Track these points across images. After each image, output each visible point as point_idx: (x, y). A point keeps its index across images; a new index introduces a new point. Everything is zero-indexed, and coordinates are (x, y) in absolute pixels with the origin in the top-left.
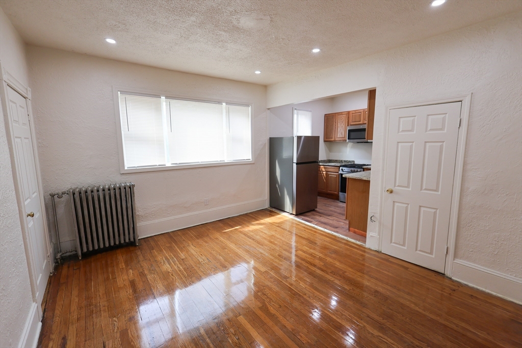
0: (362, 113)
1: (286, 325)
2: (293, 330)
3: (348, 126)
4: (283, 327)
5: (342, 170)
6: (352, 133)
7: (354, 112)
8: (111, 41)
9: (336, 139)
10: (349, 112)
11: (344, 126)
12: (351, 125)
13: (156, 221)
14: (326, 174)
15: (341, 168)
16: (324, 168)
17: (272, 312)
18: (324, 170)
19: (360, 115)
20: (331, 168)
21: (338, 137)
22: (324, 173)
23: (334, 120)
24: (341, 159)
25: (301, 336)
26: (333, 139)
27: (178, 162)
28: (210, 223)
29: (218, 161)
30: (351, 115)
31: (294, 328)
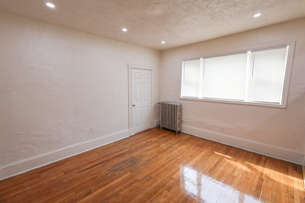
1: (123, 191)
2: (119, 195)
4: (122, 190)
8: (163, 42)
13: (190, 127)
17: (133, 185)
25: (114, 198)
27: (206, 97)
28: (222, 144)
29: (237, 100)
31: (120, 195)
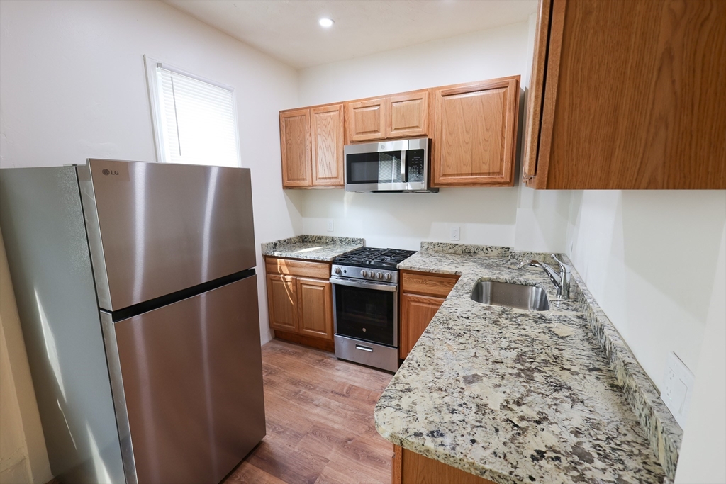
0: (383, 106)
3: (345, 143)
5: (338, 272)
6: (357, 166)
7: (359, 105)
9: (316, 182)
10: (344, 106)
11: (333, 146)
12: (353, 142)
14: (295, 283)
15: (334, 267)
16: (287, 265)
18: (285, 270)
19: (376, 114)
20: (306, 266)
21: (321, 175)
22: (289, 278)
23: (307, 128)
24: (331, 235)
26: (307, 183)
30: (351, 112)
